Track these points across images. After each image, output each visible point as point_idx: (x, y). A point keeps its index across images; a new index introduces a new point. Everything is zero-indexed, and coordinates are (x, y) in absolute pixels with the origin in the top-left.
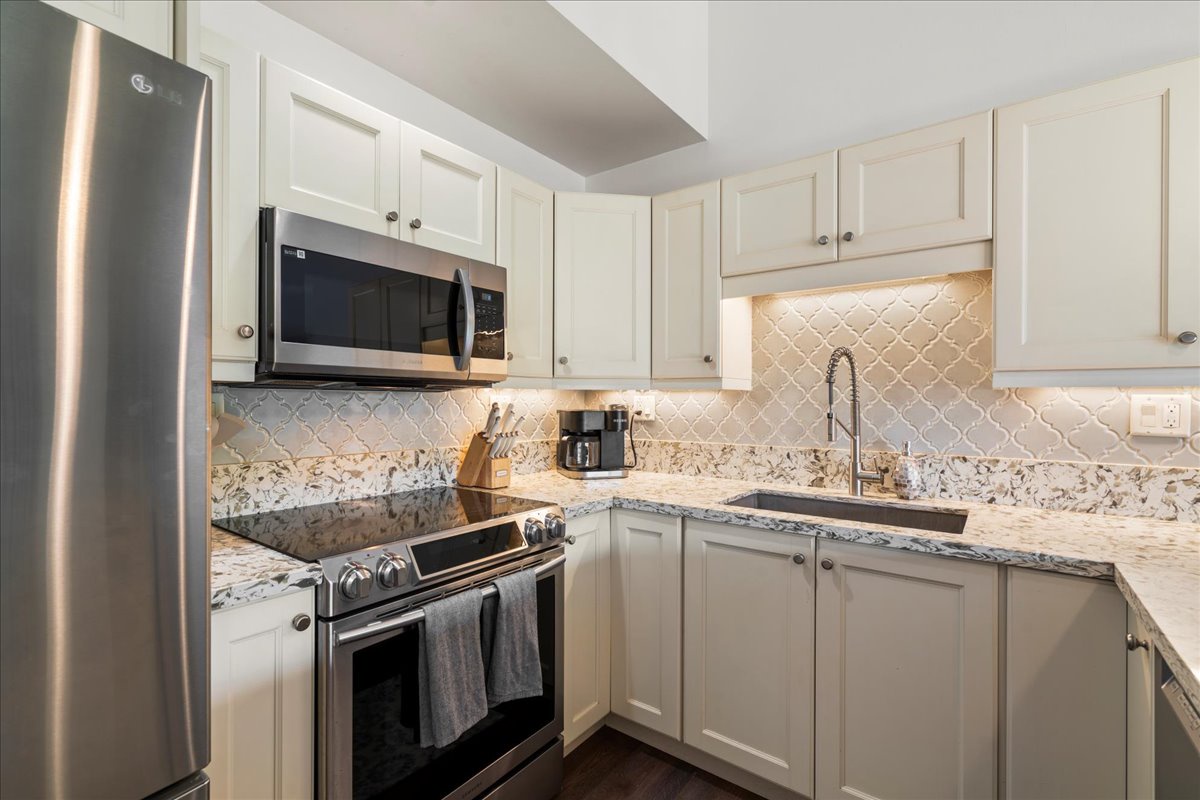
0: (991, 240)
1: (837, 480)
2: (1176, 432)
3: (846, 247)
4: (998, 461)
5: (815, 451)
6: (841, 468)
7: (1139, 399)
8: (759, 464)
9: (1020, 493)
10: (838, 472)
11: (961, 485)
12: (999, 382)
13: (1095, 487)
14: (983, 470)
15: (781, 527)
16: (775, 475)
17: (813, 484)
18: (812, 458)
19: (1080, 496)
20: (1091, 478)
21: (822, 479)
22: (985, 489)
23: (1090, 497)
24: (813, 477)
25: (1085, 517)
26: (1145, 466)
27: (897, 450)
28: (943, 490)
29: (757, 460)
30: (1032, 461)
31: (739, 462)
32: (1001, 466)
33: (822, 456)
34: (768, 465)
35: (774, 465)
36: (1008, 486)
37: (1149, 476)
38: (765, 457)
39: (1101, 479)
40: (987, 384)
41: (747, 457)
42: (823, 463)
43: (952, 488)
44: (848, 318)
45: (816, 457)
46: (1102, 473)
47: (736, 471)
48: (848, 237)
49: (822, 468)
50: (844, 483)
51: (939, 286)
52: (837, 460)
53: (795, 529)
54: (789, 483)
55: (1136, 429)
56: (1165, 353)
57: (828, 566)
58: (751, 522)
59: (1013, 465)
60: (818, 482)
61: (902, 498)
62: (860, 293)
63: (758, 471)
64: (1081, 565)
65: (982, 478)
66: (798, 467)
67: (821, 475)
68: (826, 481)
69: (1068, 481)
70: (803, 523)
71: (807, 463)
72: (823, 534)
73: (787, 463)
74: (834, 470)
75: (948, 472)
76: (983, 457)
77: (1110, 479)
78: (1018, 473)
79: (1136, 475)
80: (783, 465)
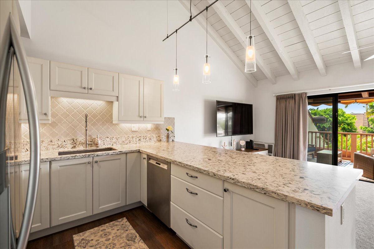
0: (118, 97)
1: (79, 146)
2: (137, 130)
3: (90, 91)
4: (114, 137)
5: (73, 139)
6: (81, 143)
7: (133, 125)
8: (54, 145)
9: (117, 143)
10: (80, 144)
11: (107, 143)
12: (114, 122)
13: (127, 140)
14: (111, 139)
15: (85, 157)
16: (60, 147)
17: (72, 148)
18: (72, 141)
19: (126, 142)
20: (127, 139)
21: (75, 146)
22: (111, 143)
23: (127, 141)
24: (73, 146)
25: (126, 145)
26: (133, 136)
27: (95, 137)
28: (104, 144)
29: (53, 144)
30: (119, 137)
31: (46, 145)
32: (114, 138)
33: (75, 140)
34: (58, 145)
35: (60, 144)
36: (115, 142)
37: (134, 137)
38: (56, 143)
39: (128, 138)
40: (112, 122)
41: (49, 143)
42: (76, 142)
43: (106, 144)
44: (82, 105)
45: (73, 141)
46: (128, 137)
47: (45, 148)
48: (91, 89)
49: (75, 143)
50: (81, 146)
51: (103, 102)
52: (80, 141)
53: (89, 156)
54: (65, 149)
55: (132, 130)
56: (139, 119)
57: (96, 162)
58: (76, 157)
59: (116, 138)
60: (74, 147)
61: (97, 147)
62: (85, 100)
63: (53, 147)
64: (136, 150)
65: (111, 141)
66: (67, 144)
67: (75, 145)
68: (76, 146)
69: (124, 140)
70: (90, 154)
71: (71, 142)
72: (95, 156)
73: (64, 143)
74: (79, 143)
75: (105, 140)
76: (111, 137)
77: (129, 139)
78: (117, 139)
79: (133, 137)
80: (63, 144)
